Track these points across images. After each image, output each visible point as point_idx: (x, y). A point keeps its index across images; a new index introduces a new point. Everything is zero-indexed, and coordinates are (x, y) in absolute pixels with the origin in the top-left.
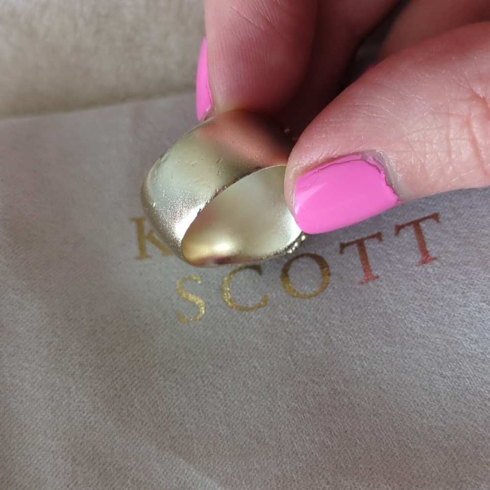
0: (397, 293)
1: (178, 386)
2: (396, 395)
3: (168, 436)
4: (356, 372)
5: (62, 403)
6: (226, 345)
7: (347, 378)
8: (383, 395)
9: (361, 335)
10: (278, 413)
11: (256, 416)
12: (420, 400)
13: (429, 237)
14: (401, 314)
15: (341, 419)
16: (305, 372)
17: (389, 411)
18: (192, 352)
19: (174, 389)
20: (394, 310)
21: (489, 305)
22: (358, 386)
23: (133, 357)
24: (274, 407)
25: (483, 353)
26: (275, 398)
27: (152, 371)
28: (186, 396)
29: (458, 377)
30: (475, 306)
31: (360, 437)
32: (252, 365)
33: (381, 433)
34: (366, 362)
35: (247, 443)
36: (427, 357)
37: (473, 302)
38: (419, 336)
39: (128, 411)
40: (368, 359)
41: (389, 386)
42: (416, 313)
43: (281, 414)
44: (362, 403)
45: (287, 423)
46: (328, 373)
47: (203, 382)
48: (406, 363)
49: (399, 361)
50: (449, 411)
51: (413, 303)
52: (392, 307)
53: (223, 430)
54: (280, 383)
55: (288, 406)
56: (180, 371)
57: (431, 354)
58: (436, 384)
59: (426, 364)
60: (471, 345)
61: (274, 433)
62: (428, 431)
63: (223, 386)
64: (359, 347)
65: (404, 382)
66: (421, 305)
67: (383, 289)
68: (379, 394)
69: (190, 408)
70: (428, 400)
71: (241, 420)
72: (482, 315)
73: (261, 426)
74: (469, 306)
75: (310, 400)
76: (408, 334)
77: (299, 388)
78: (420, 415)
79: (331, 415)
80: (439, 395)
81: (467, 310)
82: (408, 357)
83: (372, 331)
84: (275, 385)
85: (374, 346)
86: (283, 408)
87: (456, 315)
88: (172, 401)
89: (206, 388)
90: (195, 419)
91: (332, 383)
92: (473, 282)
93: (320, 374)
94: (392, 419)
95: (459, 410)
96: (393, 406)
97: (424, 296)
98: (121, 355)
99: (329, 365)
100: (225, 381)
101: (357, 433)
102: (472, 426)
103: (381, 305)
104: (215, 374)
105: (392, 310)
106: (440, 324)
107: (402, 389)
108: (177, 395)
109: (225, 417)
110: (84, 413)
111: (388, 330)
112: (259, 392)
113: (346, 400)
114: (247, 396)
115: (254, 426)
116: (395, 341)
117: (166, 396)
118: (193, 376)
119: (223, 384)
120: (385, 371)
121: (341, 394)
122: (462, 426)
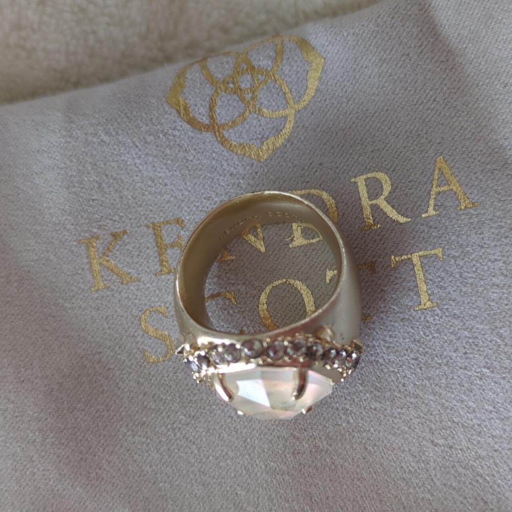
0: (391, 341)
1: (149, 440)
2: (383, 457)
3: (141, 497)
4: (341, 428)
5: (25, 473)
6: (199, 390)
7: (330, 435)
8: (369, 457)
9: (347, 386)
10: (256, 474)
11: (233, 475)
12: (408, 467)
13: (431, 278)
14: (394, 366)
15: (323, 483)
16: (286, 426)
17: (374, 476)
18: (162, 400)
19: (145, 445)
20: (387, 361)
21: (492, 373)
22: (342, 445)
23: (97, 412)
24: (252, 466)
25: (479, 425)
26: (252, 455)
27: (119, 427)
28: (157, 451)
29: (451, 447)
30: (477, 371)
31: (342, 505)
32: (228, 414)
33: (364, 501)
34: (352, 417)
35: (224, 507)
36: (418, 420)
37: (475, 367)
38: (411, 395)
39: (97, 473)
40: (355, 414)
41: (375, 448)
42: (411, 368)
43: (259, 474)
44: (346, 464)
45: (265, 485)
46: (310, 427)
47: (175, 435)
48: (395, 424)
49: (388, 421)
50: (438, 483)
51: (409, 356)
52: (385, 356)
53: (198, 490)
54: (258, 438)
55: (266, 466)
56: (150, 423)
57: (423, 418)
58: (426, 451)
59: (416, 427)
60: (468, 414)
61: (252, 496)
62: (415, 502)
63: (197, 439)
64: (346, 399)
65: (392, 445)
66: (416, 359)
67: (375, 334)
68: (364, 455)
69: (163, 465)
70: (416, 468)
71: (217, 479)
72: (484, 383)
73: (238, 488)
74: (471, 369)
75: (289, 460)
76: (400, 391)
77: (278, 445)
78: (407, 483)
79: (312, 477)
80: (428, 463)
81: (467, 374)
82: (398, 416)
83: (360, 382)
84: (253, 440)
85: (361, 399)
86: (261, 467)
87: (455, 377)
88: (143, 458)
89: (179, 441)
90: (168, 477)
91: (315, 439)
92: (478, 342)
93: (302, 428)
94: (377, 486)
95: (449, 483)
96: (379, 470)
97: (421, 349)
98: (83, 413)
99: (312, 417)
100: (199, 433)
101: (339, 500)
102: (462, 503)
103: (373, 352)
104: (187, 425)
105: (384, 360)
106: (437, 385)
107: (389, 453)
108: (147, 451)
109: (200, 475)
110: (50, 481)
111: (378, 383)
112: (236, 447)
113: (328, 460)
114: (223, 451)
115: (231, 487)
116: (385, 397)
117: (136, 453)
118: (163, 428)
119: (197, 436)
120: (372, 430)
121: (323, 453)
122: (450, 501)
